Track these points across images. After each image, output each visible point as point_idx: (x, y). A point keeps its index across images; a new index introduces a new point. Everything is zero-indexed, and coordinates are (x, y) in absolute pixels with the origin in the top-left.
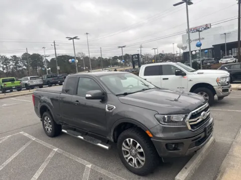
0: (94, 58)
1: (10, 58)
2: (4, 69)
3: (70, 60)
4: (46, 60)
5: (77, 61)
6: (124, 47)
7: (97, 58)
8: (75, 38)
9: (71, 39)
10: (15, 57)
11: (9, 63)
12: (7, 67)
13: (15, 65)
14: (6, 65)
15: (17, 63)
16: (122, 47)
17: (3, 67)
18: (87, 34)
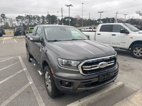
0: (86, 19)
1: (41, 17)
2: (37, 23)
3: (66, 19)
4: (59, 19)
5: (70, 20)
6: (102, 12)
7: (87, 19)
8: (70, 5)
9: (68, 6)
10: (43, 16)
11: (40, 19)
12: (39, 22)
13: (43, 21)
14: (39, 21)
15: (44, 20)
16: (101, 12)
17: (37, 22)
18: (83, 4)
